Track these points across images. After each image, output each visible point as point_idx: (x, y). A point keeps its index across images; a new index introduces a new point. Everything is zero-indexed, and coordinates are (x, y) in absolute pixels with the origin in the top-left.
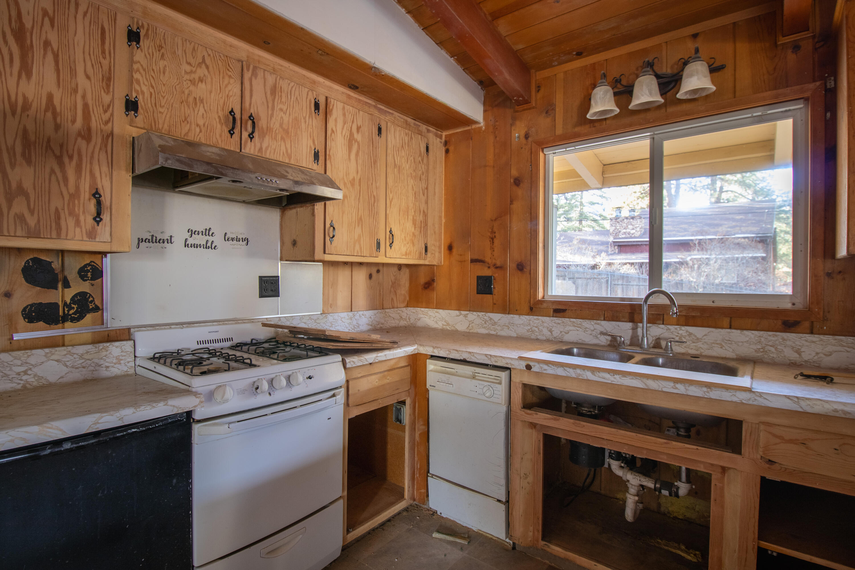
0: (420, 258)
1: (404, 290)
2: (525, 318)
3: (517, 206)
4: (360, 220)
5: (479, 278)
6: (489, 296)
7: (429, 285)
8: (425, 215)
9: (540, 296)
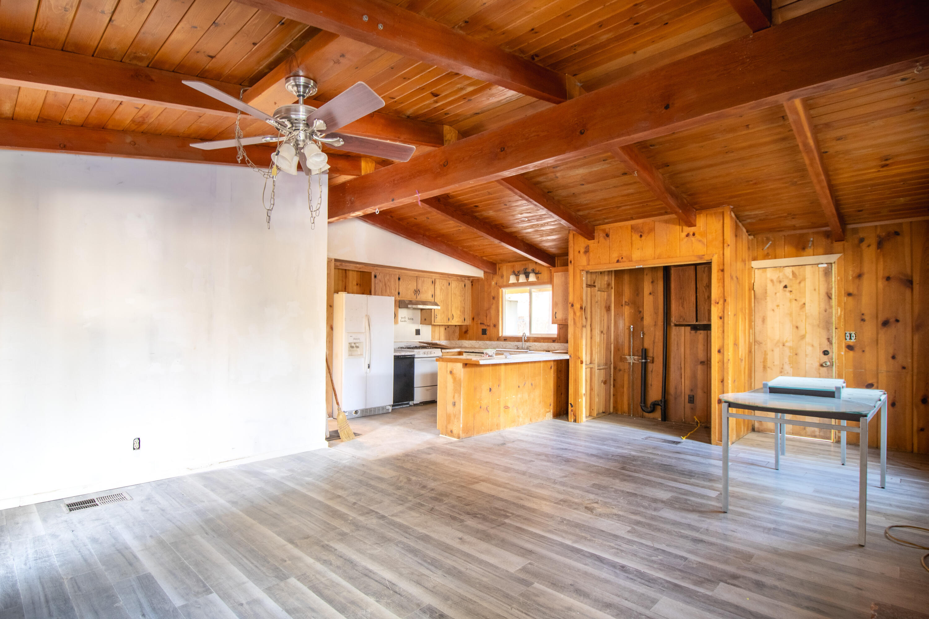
0: (462, 323)
1: (457, 334)
2: (496, 342)
3: (494, 307)
4: (444, 312)
5: (483, 330)
6: (485, 336)
7: (466, 332)
8: (464, 308)
9: (500, 335)
